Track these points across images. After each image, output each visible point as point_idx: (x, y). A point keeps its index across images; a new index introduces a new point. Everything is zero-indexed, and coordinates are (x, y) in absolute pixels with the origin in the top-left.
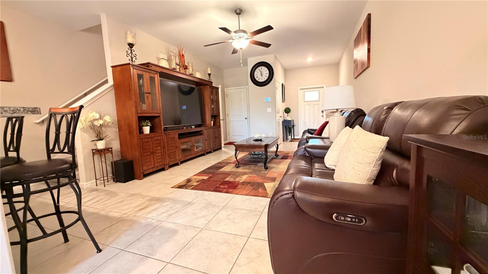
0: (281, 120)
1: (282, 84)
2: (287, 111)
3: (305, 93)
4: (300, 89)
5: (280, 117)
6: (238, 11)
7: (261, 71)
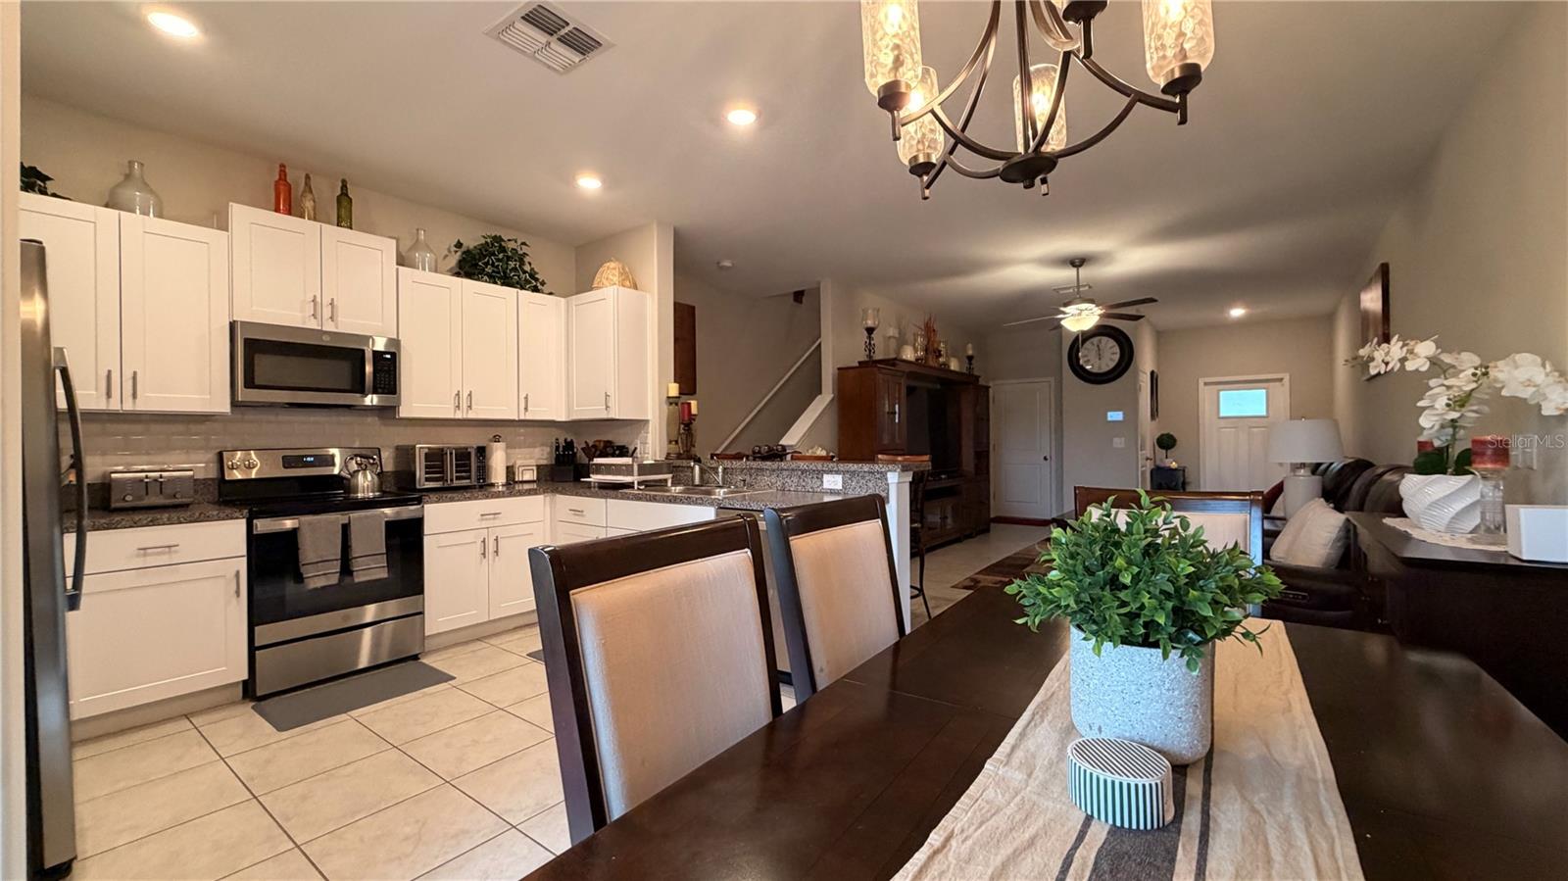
0: (1149, 466)
1: (1152, 373)
2: (1166, 442)
3: (1222, 393)
4: (1206, 384)
5: (1147, 459)
6: (1077, 262)
7: (1098, 346)
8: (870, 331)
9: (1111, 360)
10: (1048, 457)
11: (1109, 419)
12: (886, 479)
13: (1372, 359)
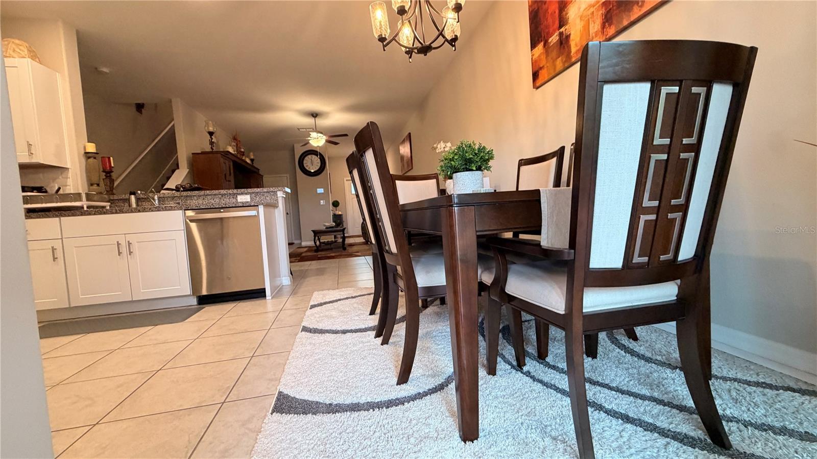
2: (336, 204)
3: (352, 184)
4: (347, 180)
5: (332, 210)
6: (315, 115)
7: (311, 160)
8: (211, 134)
9: (317, 166)
10: (289, 213)
11: (318, 192)
12: (277, 195)
13: (437, 147)
